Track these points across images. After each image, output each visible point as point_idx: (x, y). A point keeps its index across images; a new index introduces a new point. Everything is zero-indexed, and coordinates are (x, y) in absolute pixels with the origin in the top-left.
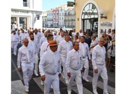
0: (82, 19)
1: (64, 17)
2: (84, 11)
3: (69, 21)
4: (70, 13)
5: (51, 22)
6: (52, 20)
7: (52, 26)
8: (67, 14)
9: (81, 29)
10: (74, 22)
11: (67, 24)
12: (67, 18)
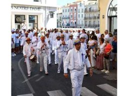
0: (108, 17)
1: (83, 13)
2: (111, 6)
3: (90, 18)
4: (92, 9)
5: (68, 21)
6: (69, 18)
7: (68, 25)
8: (88, 9)
9: (106, 29)
10: (97, 20)
11: (88, 23)
12: (87, 16)
